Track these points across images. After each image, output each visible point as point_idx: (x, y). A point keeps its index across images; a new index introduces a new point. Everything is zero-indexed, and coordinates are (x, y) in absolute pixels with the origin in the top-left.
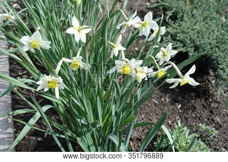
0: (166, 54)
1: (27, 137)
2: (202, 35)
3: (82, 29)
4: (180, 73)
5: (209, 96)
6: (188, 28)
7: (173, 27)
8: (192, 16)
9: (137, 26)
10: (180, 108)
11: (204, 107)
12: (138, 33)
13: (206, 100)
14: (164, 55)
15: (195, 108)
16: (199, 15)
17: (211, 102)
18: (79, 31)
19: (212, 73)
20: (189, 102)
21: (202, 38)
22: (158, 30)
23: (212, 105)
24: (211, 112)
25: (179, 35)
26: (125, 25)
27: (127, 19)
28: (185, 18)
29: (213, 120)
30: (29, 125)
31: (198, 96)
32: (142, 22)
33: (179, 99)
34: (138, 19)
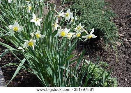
0: (79, 28)
1: (12, 82)
2: (94, 20)
3: (38, 19)
4: (87, 33)
5: (102, 50)
6: (87, 17)
7: (79, 18)
8: (88, 11)
9: (63, 16)
10: (89, 57)
11: (100, 55)
12: (64, 20)
13: (101, 52)
14: (78, 28)
15: (96, 56)
16: (91, 11)
17: (103, 52)
18: (36, 21)
19: (102, 39)
20: (93, 54)
21: (94, 21)
22: (73, 18)
23: (104, 53)
24: (104, 57)
25: (83, 21)
26: (58, 16)
27: (58, 13)
28: (85, 13)
29: (105, 60)
30: (20, 66)
31: (96, 51)
32: (66, 14)
33: (88, 53)
34: (63, 13)
